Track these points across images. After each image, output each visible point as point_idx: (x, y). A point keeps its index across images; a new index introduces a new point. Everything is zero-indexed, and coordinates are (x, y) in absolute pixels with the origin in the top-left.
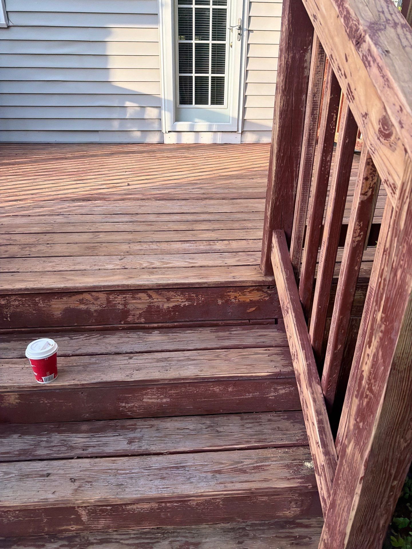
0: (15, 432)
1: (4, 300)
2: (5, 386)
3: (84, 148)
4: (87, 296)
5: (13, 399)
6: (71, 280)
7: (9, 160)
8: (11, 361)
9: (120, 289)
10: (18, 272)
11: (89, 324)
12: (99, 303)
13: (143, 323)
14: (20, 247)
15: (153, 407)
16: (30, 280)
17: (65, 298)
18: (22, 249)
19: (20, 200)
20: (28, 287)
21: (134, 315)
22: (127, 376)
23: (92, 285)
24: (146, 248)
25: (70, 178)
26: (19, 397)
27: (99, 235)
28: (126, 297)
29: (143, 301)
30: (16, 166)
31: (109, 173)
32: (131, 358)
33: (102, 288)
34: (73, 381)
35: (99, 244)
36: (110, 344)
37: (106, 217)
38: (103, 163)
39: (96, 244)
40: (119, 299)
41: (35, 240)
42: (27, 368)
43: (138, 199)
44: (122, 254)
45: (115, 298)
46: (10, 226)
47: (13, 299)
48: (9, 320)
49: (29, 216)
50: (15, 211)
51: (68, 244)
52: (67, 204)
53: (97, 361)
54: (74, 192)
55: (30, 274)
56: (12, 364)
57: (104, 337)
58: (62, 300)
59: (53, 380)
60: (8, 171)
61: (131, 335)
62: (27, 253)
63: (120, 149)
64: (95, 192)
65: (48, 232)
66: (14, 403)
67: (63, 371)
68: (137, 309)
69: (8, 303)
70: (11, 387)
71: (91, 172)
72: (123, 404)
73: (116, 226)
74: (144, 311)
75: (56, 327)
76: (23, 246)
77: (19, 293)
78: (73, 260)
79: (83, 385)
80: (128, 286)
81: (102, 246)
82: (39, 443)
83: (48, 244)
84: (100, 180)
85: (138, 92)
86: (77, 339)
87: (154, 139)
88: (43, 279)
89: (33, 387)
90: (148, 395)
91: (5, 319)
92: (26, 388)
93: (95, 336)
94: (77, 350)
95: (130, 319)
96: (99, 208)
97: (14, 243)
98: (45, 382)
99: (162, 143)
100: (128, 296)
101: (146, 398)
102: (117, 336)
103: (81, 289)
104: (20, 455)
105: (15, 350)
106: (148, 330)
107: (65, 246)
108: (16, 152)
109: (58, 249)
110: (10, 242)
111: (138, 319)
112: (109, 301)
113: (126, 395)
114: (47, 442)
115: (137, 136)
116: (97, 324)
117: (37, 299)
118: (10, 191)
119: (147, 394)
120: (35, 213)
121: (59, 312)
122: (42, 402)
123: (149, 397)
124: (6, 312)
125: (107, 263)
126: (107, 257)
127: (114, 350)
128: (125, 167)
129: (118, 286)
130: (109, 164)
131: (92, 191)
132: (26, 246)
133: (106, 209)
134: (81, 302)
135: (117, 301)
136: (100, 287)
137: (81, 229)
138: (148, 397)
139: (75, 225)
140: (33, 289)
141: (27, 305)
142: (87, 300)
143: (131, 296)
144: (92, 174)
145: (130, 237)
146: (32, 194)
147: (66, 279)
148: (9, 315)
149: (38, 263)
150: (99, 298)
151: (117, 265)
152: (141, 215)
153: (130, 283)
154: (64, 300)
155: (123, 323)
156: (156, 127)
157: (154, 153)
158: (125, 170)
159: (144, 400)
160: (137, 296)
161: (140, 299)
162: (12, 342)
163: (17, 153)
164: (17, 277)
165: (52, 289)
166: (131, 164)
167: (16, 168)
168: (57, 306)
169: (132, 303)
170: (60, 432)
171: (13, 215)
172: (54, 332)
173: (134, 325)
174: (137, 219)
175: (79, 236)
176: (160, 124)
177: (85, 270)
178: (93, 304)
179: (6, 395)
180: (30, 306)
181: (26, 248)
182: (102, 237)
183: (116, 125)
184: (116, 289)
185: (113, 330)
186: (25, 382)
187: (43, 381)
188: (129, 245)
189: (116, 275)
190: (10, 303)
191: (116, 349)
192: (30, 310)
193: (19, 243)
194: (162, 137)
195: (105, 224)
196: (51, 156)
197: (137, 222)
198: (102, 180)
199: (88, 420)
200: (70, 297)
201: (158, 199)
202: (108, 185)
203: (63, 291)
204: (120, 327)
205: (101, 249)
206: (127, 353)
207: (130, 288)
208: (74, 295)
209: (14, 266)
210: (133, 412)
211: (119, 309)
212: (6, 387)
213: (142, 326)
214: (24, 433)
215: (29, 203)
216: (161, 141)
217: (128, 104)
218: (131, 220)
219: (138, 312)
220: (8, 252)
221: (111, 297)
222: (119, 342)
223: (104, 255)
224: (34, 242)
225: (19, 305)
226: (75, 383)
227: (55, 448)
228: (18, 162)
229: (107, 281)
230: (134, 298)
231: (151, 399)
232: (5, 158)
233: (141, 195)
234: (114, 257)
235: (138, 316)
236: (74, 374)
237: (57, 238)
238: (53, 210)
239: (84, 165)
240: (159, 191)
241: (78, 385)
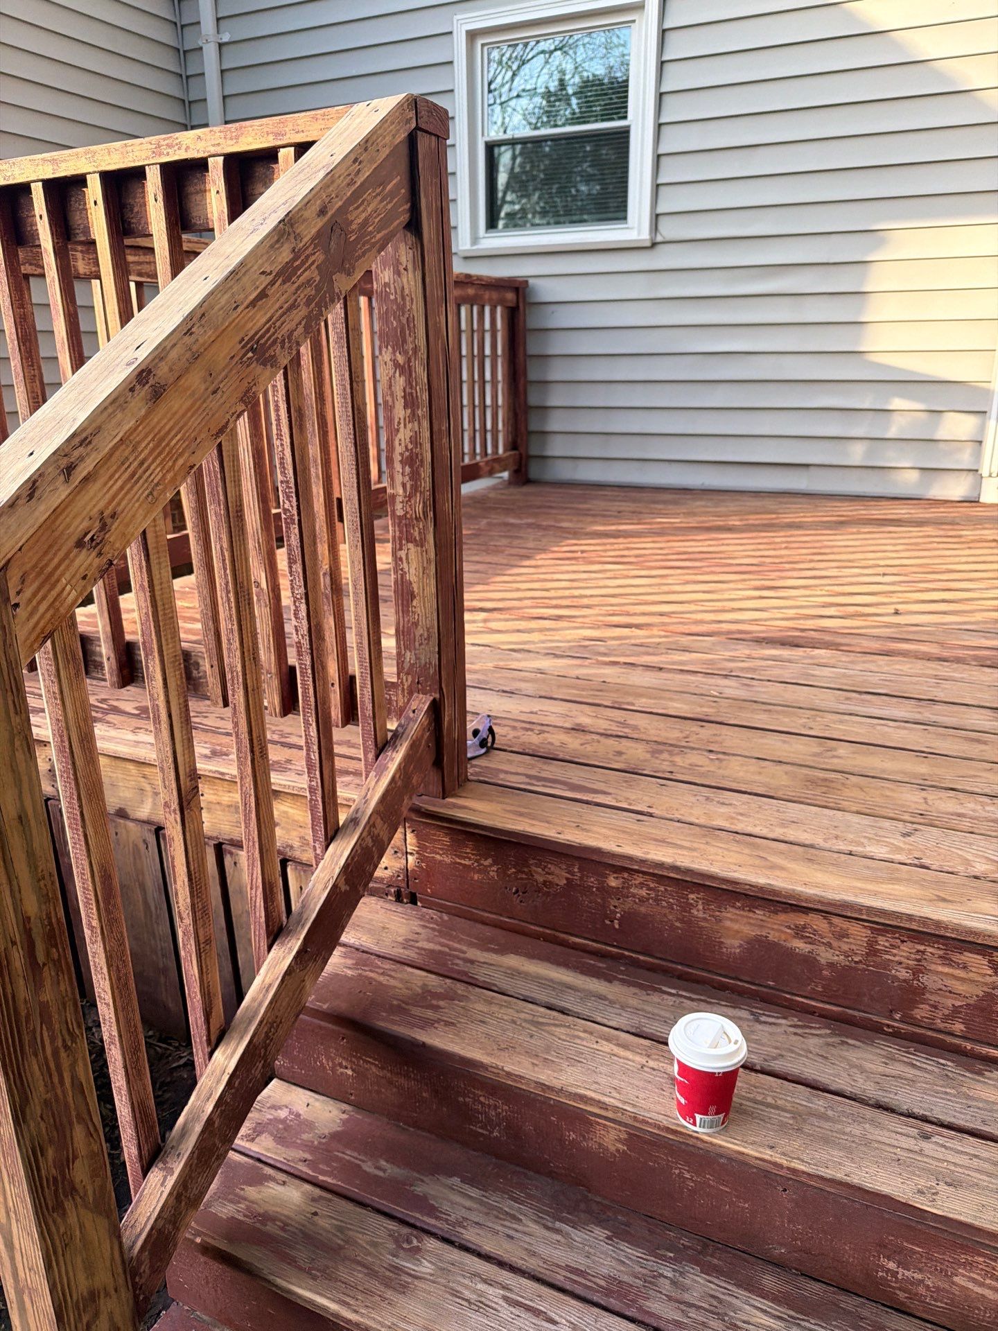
0: (601, 1223)
1: (617, 878)
2: (604, 1103)
3: (769, 503)
4: (818, 923)
5: (611, 1140)
6: (782, 868)
7: (604, 524)
8: (617, 1038)
9: (914, 926)
10: (651, 815)
11: (804, 994)
12: (845, 947)
13: (957, 1036)
14: (648, 747)
15: (979, 1309)
16: (679, 843)
17: (761, 913)
18: (654, 753)
19: (638, 626)
20: (678, 864)
21: (936, 1007)
22: (921, 1192)
23: (838, 897)
24: (974, 811)
25: (744, 580)
26: (625, 1140)
27: (835, 749)
28: (923, 952)
29: (971, 975)
30: (621, 540)
31: (840, 574)
32: (926, 1137)
33: (864, 912)
34: (769, 1152)
35: (839, 776)
36: (863, 1070)
37: (848, 699)
38: (820, 548)
39: (833, 775)
40: (905, 952)
41: (680, 735)
42: (654, 1069)
43: (929, 658)
44: (907, 817)
45: (893, 946)
46: (621, 689)
47: (637, 882)
48: (617, 926)
49: (661, 669)
50: (628, 652)
51: (761, 762)
52: (743, 650)
53: (830, 1113)
54: (756, 620)
55: (679, 828)
56: (618, 1045)
57: (843, 1043)
58: (751, 915)
59: (718, 1129)
60: (605, 551)
61: (920, 1060)
62: (666, 766)
63: (861, 511)
64: (810, 624)
65: (706, 718)
66: (612, 1149)
67: (742, 1111)
68: (950, 992)
69: (623, 888)
70: (616, 1109)
71: (794, 569)
72: (892, 1265)
73: (879, 727)
74: (967, 1005)
75: (721, 975)
76: (655, 747)
77: (656, 872)
78: (778, 811)
79: (794, 1171)
80: (938, 924)
81: (848, 782)
82: (654, 1277)
83: (711, 751)
84: (819, 593)
85: (929, 376)
86: (771, 1024)
87: (955, 489)
88: (712, 850)
89: (668, 1129)
90: (971, 1271)
91: (608, 922)
92: (650, 1124)
93: (818, 1032)
94: (775, 1058)
95: (921, 1012)
96: (826, 672)
97: (635, 736)
98: (700, 1128)
99: (974, 502)
100: (930, 950)
101: (964, 1276)
102: (878, 1051)
103: (806, 900)
104: (608, 1292)
105: (623, 1008)
106: (971, 1061)
107: (753, 766)
108: (616, 506)
109: (737, 771)
110: (626, 730)
111: (946, 1019)
112: (872, 951)
113: (905, 1244)
114: (674, 1283)
115: (907, 482)
116: (825, 999)
117: (691, 896)
118: (613, 600)
119: (969, 1265)
120: (674, 663)
121: (736, 943)
122: (677, 1172)
123: (975, 1276)
124: (615, 907)
125: (870, 839)
126: (867, 821)
127: (870, 1090)
128: (882, 563)
129: (910, 918)
130: (835, 550)
131: (801, 622)
132: (661, 747)
133: (844, 675)
134: (799, 932)
135: (895, 955)
136: (860, 908)
137: (786, 723)
138: (972, 1275)
139: (770, 711)
140: (689, 871)
141: (664, 904)
142: (815, 932)
143: (941, 953)
144: (795, 574)
145: (922, 768)
146: (661, 614)
147: (768, 863)
148: (618, 915)
149: (693, 799)
150: (847, 936)
151: (899, 850)
152: (945, 707)
153: (945, 919)
154: (756, 916)
155: (898, 1016)
156: (965, 459)
157: (956, 527)
158: (881, 570)
159: (956, 1279)
160: (957, 957)
161: (965, 967)
162: (616, 983)
163: (621, 509)
164: (649, 827)
165: (738, 883)
166: (894, 555)
167: (621, 546)
168: (736, 927)
169: (937, 973)
170: (708, 1269)
171: (625, 663)
172: (715, 988)
173: (930, 1033)
174: (934, 718)
175: (784, 742)
176: (978, 455)
177: (812, 846)
178: (829, 945)
179: (599, 1124)
180: (673, 909)
181: (661, 752)
182: (845, 756)
183: (856, 454)
184: (902, 925)
185: (870, 1030)
186: (649, 1111)
187: (694, 1124)
188: (924, 794)
189: (897, 880)
190: (628, 888)
191: (880, 1093)
192: (670, 917)
193: (644, 737)
194: (978, 485)
195: (846, 717)
196: (693, 522)
197: (934, 724)
198: (824, 593)
199: (778, 1265)
200: (776, 912)
201: (989, 663)
202: (841, 608)
203: (760, 895)
204: (888, 1026)
205: (847, 792)
206: (910, 1115)
207: (942, 933)
208: (784, 911)
209: (640, 797)
210: (914, 1296)
211: (895, 978)
212: (604, 1106)
213: (955, 1045)
214: (620, 1233)
215: (654, 636)
216: (973, 496)
217: (897, 403)
218: (918, 717)
219: (949, 1002)
220: (624, 756)
221: (883, 942)
222: (888, 1071)
223: (858, 813)
224: (678, 739)
225: (648, 899)
226: (773, 1159)
227: (693, 1310)
228: (625, 531)
229: (876, 894)
230: (948, 962)
231: (982, 1285)
232: (598, 519)
233: (935, 645)
234: (887, 824)
235: (947, 1012)
236: (768, 1129)
237: (732, 739)
238: (712, 662)
239: (774, 549)
240: (986, 638)
241: (780, 1166)
